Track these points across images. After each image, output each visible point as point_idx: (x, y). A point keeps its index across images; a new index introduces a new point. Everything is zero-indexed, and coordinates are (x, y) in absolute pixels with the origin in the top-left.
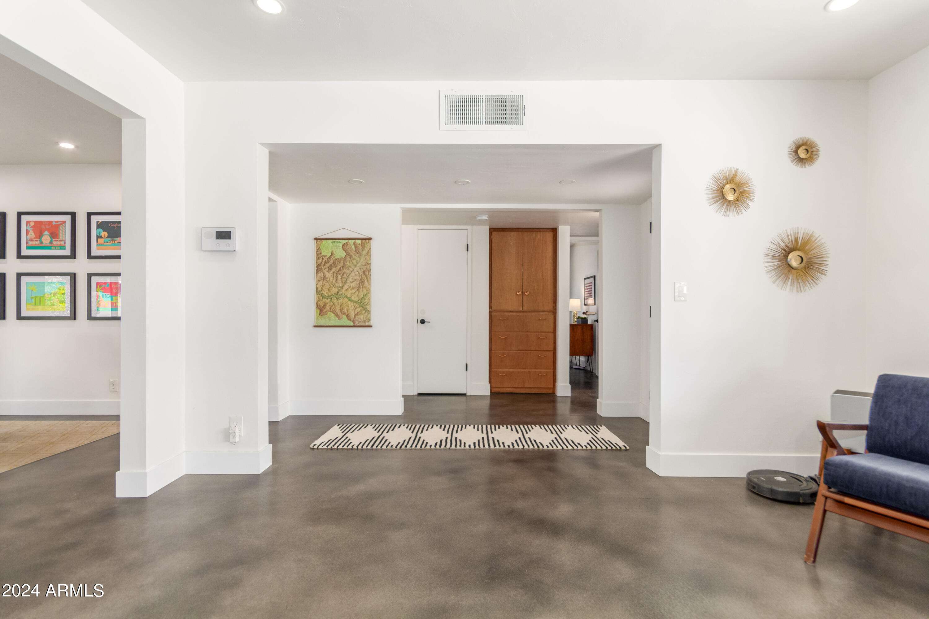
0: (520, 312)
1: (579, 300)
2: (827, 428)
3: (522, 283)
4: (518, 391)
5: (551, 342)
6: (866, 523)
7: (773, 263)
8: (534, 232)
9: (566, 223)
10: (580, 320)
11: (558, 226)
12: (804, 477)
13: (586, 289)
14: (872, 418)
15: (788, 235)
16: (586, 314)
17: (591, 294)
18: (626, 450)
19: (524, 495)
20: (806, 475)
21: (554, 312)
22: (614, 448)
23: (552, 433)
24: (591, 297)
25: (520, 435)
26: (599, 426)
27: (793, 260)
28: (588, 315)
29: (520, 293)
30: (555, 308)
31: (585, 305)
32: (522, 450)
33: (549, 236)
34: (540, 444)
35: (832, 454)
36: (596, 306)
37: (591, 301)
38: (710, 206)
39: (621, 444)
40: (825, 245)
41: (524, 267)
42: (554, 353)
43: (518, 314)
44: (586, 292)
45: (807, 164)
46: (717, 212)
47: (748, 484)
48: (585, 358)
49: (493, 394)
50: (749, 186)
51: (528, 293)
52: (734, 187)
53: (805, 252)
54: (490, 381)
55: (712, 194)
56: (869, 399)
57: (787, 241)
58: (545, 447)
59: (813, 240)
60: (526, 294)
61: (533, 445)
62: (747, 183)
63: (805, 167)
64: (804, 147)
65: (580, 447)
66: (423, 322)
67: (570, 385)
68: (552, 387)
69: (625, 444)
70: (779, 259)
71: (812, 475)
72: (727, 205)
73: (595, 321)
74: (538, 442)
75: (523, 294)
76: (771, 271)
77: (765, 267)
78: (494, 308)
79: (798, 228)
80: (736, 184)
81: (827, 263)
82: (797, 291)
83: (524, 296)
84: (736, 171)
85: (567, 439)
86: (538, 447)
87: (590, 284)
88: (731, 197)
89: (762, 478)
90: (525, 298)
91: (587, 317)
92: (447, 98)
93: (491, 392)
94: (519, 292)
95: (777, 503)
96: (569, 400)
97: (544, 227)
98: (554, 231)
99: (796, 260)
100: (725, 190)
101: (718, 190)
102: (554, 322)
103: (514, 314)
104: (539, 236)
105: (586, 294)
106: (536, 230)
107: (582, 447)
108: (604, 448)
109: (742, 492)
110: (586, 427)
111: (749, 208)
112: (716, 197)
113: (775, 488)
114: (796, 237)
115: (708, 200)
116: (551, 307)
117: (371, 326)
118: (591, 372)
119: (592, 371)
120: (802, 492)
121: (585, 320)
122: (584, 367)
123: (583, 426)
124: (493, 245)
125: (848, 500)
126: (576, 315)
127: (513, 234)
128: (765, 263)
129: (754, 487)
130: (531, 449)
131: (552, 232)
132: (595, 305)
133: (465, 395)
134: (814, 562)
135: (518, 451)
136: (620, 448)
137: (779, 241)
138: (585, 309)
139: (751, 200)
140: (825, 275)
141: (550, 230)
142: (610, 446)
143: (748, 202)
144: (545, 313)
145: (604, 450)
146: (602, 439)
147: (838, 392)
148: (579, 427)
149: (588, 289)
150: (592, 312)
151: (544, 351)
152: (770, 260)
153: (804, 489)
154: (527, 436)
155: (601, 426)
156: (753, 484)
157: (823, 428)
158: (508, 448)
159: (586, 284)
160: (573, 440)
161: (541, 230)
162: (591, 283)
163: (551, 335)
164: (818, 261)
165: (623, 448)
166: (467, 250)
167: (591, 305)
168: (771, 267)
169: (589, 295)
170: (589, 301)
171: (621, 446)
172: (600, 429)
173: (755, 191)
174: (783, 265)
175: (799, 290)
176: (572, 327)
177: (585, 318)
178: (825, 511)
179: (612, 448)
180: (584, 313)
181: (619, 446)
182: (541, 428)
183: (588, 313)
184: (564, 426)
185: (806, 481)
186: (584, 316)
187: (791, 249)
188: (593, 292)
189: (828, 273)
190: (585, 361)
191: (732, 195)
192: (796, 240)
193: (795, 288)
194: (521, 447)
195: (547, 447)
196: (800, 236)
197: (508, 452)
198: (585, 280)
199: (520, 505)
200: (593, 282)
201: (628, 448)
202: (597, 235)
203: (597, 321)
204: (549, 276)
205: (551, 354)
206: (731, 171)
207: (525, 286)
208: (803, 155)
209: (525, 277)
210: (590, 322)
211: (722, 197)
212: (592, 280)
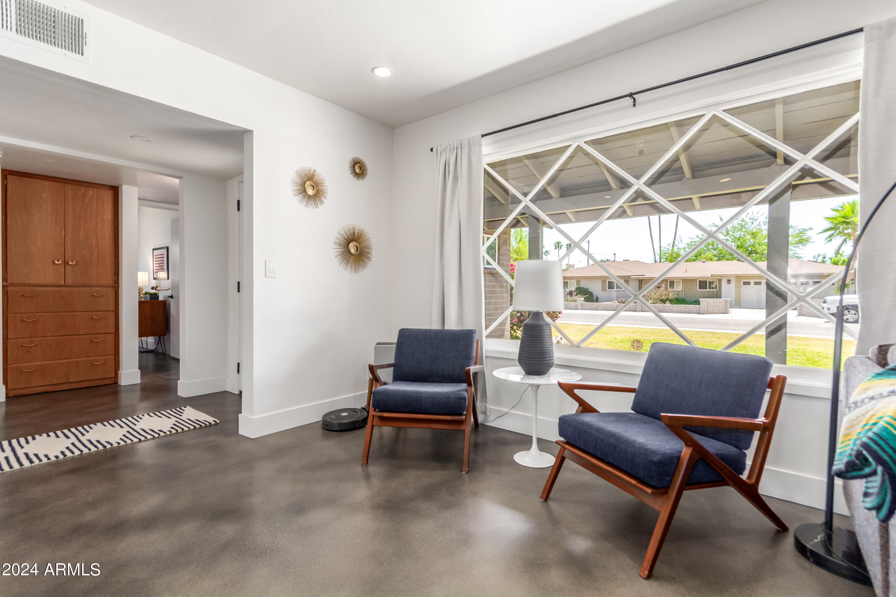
0: (61, 286)
1: (147, 273)
2: (374, 369)
3: (63, 250)
4: (58, 388)
5: (112, 322)
6: (394, 427)
7: (339, 250)
8: (83, 186)
9: (133, 183)
10: (149, 296)
11: (121, 185)
12: (358, 409)
13: (155, 261)
14: (396, 359)
15: (349, 229)
16: (156, 289)
17: (163, 267)
18: (216, 424)
19: (93, 505)
20: (359, 408)
21: (116, 287)
22: (203, 425)
23: (122, 427)
24: (162, 270)
25: (73, 439)
26: (183, 408)
28: (159, 290)
29: (60, 262)
30: (116, 282)
31: (155, 279)
32: (79, 456)
33: (108, 195)
34: (107, 443)
35: (377, 387)
36: (170, 281)
37: (162, 275)
38: (295, 196)
39: (211, 419)
40: (371, 239)
41: (66, 228)
42: (115, 336)
43: (57, 289)
44: (155, 264)
45: (360, 178)
46: (300, 202)
47: (323, 424)
48: (155, 339)
49: (13, 398)
50: (323, 186)
51: (74, 262)
52: (313, 184)
53: (359, 243)
54: (5, 383)
55: (297, 187)
56: (394, 346)
57: (348, 234)
58: (115, 445)
59: (364, 235)
60: (71, 263)
61: (96, 446)
62: (322, 183)
63: (359, 180)
64: (358, 165)
65: (162, 434)
67: (140, 371)
68: (113, 375)
69: (215, 418)
70: (343, 247)
71: (363, 406)
72: (308, 198)
73: (169, 296)
74: (102, 441)
75: (65, 263)
76: (338, 255)
77: (335, 252)
78: (11, 281)
79: (355, 225)
80: (314, 182)
81: (372, 252)
82: (355, 272)
83: (66, 266)
84: (315, 171)
85: (144, 429)
86: (105, 447)
87: (162, 256)
88: (310, 192)
89: (333, 417)
90: (69, 269)
91: (157, 293)
93: (8, 397)
94: (58, 260)
95: (343, 433)
96: (139, 388)
97: (99, 182)
98: (115, 190)
99: (354, 249)
100: (306, 185)
101: (301, 184)
102: (115, 298)
103: (49, 288)
104: (91, 193)
105: (155, 267)
106: (86, 184)
107: (165, 433)
108: (192, 428)
109: (319, 431)
110: (166, 412)
111: (323, 203)
112: (300, 190)
113: (341, 422)
114: (354, 231)
115: (294, 191)
116: (110, 280)
118: (164, 354)
119: (164, 352)
120: (358, 419)
121: (154, 297)
122: (154, 350)
123: (162, 412)
124: (9, 194)
125: (385, 415)
126: (143, 290)
127: (47, 183)
128: (334, 249)
129: (327, 426)
130: (94, 451)
131: (113, 190)
132: (168, 279)
134: (367, 464)
135: (73, 459)
136: (210, 423)
137: (343, 233)
138: (154, 283)
139: (325, 198)
140: (370, 261)
141: (108, 187)
142: (198, 424)
143: (323, 198)
144: (100, 288)
145: (192, 429)
146: (188, 419)
147: (378, 344)
148: (157, 413)
149: (158, 261)
150: (164, 287)
151: (101, 334)
152: (338, 247)
153: (360, 416)
154: (83, 439)
155: (185, 407)
156: (327, 423)
157: (372, 369)
158: (56, 459)
159: (155, 256)
160: (152, 429)
161: (95, 185)
162: (163, 254)
163: (112, 315)
164: (367, 250)
165: (213, 423)
167: (164, 279)
168: (338, 253)
169: (160, 268)
170: (159, 275)
171: (210, 422)
172: (184, 410)
173: (327, 191)
174: (345, 252)
175: (356, 271)
176: (141, 304)
177: (155, 294)
178: (373, 426)
179: (200, 426)
180: (153, 288)
181: (208, 422)
182: (105, 425)
183: (158, 289)
184: (138, 417)
185: (360, 411)
186: (154, 291)
187: (351, 240)
188: (165, 264)
189: (372, 259)
190: (155, 342)
191: (311, 191)
192: (354, 234)
193: (353, 270)
194: (77, 453)
195: (117, 444)
196: (356, 231)
197: (58, 463)
198: (154, 251)
199: (90, 516)
200: (166, 253)
201: (218, 421)
202: (177, 203)
203: (172, 297)
204: (108, 242)
205: (111, 337)
206: (310, 170)
207: (69, 254)
208: (357, 171)
209: (69, 243)
210: (161, 298)
211: (304, 191)
212: (164, 251)
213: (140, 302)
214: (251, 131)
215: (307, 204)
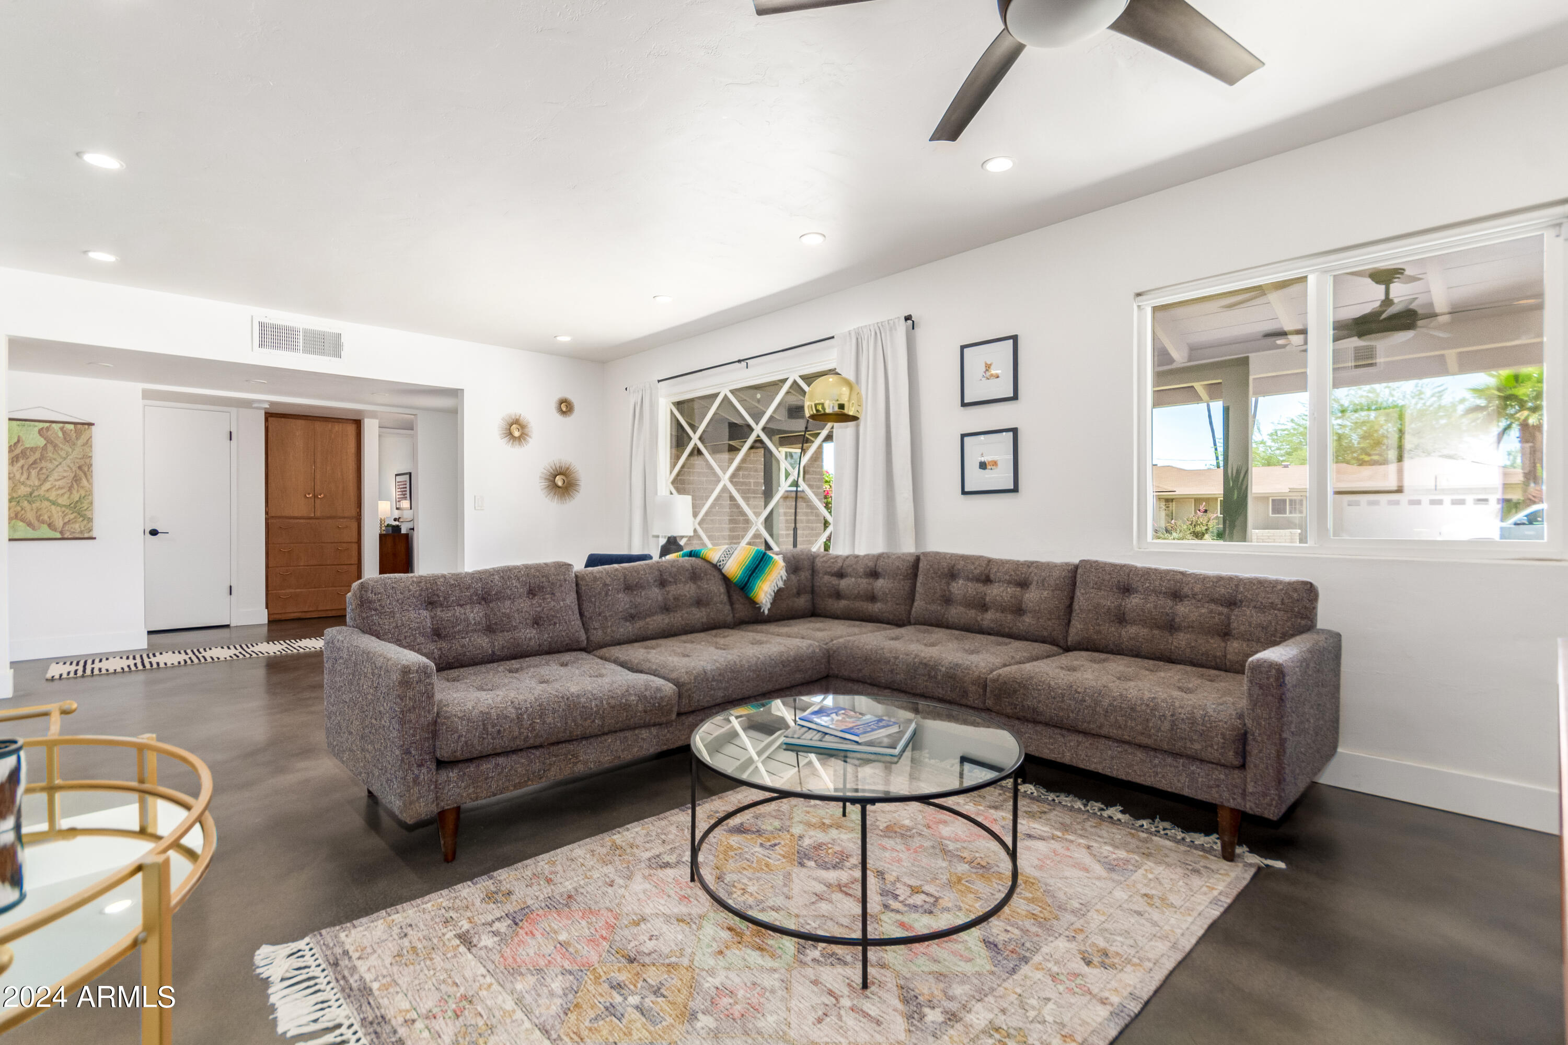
0: (310, 518)
1: (389, 502)
3: (313, 484)
4: (308, 615)
5: (355, 553)
7: (545, 484)
8: (330, 423)
9: (373, 416)
10: (390, 528)
11: (363, 420)
13: (398, 489)
15: (556, 465)
16: (398, 521)
17: (405, 495)
21: (358, 518)
24: (405, 498)
27: (559, 481)
28: (402, 522)
29: (311, 496)
30: (359, 513)
31: (397, 509)
33: (351, 429)
36: (412, 511)
37: (405, 504)
38: (501, 440)
40: (578, 472)
41: (315, 464)
42: (358, 567)
43: (308, 521)
44: (398, 492)
45: (567, 415)
46: (505, 444)
49: (270, 622)
50: (529, 427)
51: (322, 496)
52: (519, 427)
53: (566, 476)
54: (267, 607)
55: (503, 431)
57: (554, 467)
59: (571, 468)
60: (319, 497)
62: (528, 425)
63: (566, 418)
64: (565, 404)
66: (154, 533)
70: (548, 480)
72: (514, 440)
73: (411, 529)
75: (315, 497)
76: (543, 488)
77: (540, 486)
78: (272, 514)
79: (562, 460)
80: (520, 425)
81: (579, 484)
82: (560, 505)
83: (316, 499)
84: (520, 416)
87: (404, 483)
88: (517, 434)
90: (318, 502)
91: (399, 525)
92: (261, 324)
93: (269, 621)
94: (309, 494)
97: (342, 417)
98: (358, 424)
100: (512, 429)
101: (507, 429)
102: (358, 531)
103: (302, 521)
104: (337, 427)
105: (398, 495)
106: (332, 419)
111: (529, 443)
112: (506, 433)
114: (560, 466)
115: (500, 435)
116: (353, 512)
117: (95, 538)
121: (397, 529)
124: (269, 434)
126: (384, 522)
127: (300, 422)
128: (540, 482)
131: (356, 424)
132: (411, 509)
133: (227, 626)
137: (550, 468)
138: (397, 514)
139: (531, 438)
140: (578, 491)
141: (352, 422)
143: (528, 439)
144: (345, 520)
149: (401, 488)
150: (406, 519)
151: (346, 564)
152: (543, 481)
159: (398, 482)
161: (340, 420)
162: (405, 481)
163: (355, 546)
164: (574, 482)
166: (231, 439)
167: (406, 509)
169: (402, 496)
170: (402, 504)
173: (533, 431)
174: (551, 485)
175: (562, 502)
176: (382, 537)
180: (395, 520)
183: (401, 520)
186: (397, 523)
187: (558, 474)
188: (408, 493)
189: (580, 490)
192: (561, 468)
193: (559, 501)
196: (563, 465)
198: (397, 477)
200: (408, 480)
202: (412, 429)
203: (413, 529)
204: (351, 475)
205: (355, 568)
206: (516, 415)
207: (318, 488)
208: (564, 409)
209: (318, 476)
210: (403, 531)
211: (510, 434)
212: (407, 477)
213: (381, 536)
214: (463, 390)
215: (513, 444)
